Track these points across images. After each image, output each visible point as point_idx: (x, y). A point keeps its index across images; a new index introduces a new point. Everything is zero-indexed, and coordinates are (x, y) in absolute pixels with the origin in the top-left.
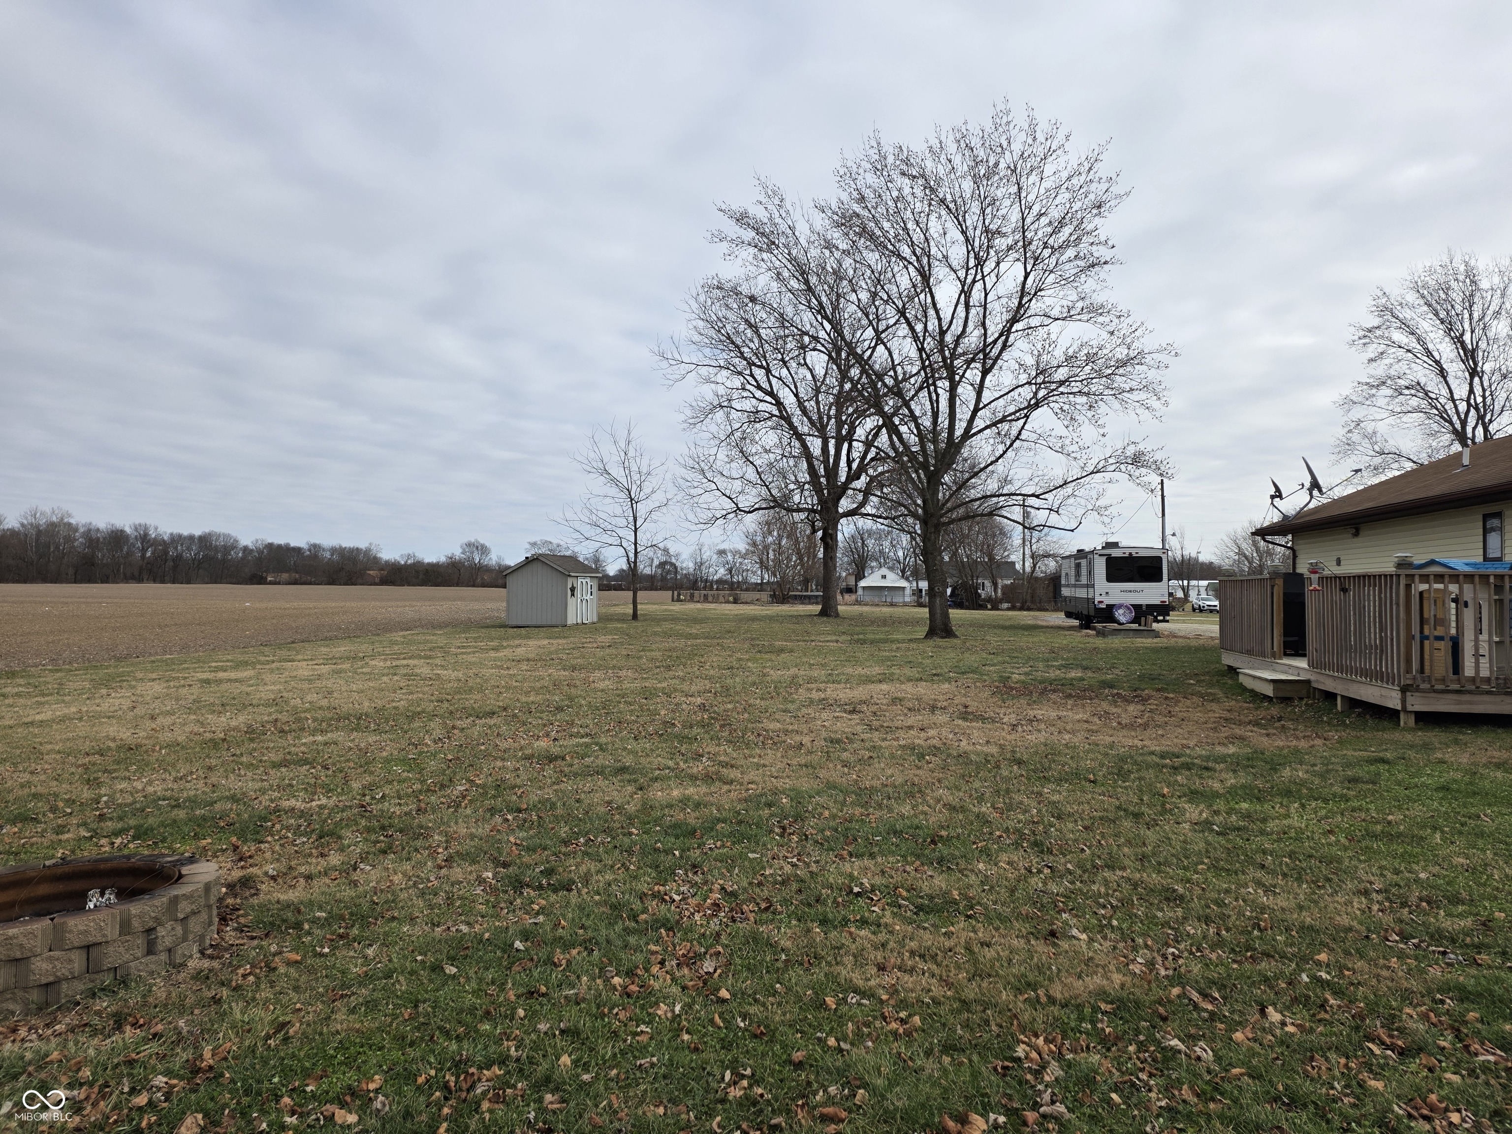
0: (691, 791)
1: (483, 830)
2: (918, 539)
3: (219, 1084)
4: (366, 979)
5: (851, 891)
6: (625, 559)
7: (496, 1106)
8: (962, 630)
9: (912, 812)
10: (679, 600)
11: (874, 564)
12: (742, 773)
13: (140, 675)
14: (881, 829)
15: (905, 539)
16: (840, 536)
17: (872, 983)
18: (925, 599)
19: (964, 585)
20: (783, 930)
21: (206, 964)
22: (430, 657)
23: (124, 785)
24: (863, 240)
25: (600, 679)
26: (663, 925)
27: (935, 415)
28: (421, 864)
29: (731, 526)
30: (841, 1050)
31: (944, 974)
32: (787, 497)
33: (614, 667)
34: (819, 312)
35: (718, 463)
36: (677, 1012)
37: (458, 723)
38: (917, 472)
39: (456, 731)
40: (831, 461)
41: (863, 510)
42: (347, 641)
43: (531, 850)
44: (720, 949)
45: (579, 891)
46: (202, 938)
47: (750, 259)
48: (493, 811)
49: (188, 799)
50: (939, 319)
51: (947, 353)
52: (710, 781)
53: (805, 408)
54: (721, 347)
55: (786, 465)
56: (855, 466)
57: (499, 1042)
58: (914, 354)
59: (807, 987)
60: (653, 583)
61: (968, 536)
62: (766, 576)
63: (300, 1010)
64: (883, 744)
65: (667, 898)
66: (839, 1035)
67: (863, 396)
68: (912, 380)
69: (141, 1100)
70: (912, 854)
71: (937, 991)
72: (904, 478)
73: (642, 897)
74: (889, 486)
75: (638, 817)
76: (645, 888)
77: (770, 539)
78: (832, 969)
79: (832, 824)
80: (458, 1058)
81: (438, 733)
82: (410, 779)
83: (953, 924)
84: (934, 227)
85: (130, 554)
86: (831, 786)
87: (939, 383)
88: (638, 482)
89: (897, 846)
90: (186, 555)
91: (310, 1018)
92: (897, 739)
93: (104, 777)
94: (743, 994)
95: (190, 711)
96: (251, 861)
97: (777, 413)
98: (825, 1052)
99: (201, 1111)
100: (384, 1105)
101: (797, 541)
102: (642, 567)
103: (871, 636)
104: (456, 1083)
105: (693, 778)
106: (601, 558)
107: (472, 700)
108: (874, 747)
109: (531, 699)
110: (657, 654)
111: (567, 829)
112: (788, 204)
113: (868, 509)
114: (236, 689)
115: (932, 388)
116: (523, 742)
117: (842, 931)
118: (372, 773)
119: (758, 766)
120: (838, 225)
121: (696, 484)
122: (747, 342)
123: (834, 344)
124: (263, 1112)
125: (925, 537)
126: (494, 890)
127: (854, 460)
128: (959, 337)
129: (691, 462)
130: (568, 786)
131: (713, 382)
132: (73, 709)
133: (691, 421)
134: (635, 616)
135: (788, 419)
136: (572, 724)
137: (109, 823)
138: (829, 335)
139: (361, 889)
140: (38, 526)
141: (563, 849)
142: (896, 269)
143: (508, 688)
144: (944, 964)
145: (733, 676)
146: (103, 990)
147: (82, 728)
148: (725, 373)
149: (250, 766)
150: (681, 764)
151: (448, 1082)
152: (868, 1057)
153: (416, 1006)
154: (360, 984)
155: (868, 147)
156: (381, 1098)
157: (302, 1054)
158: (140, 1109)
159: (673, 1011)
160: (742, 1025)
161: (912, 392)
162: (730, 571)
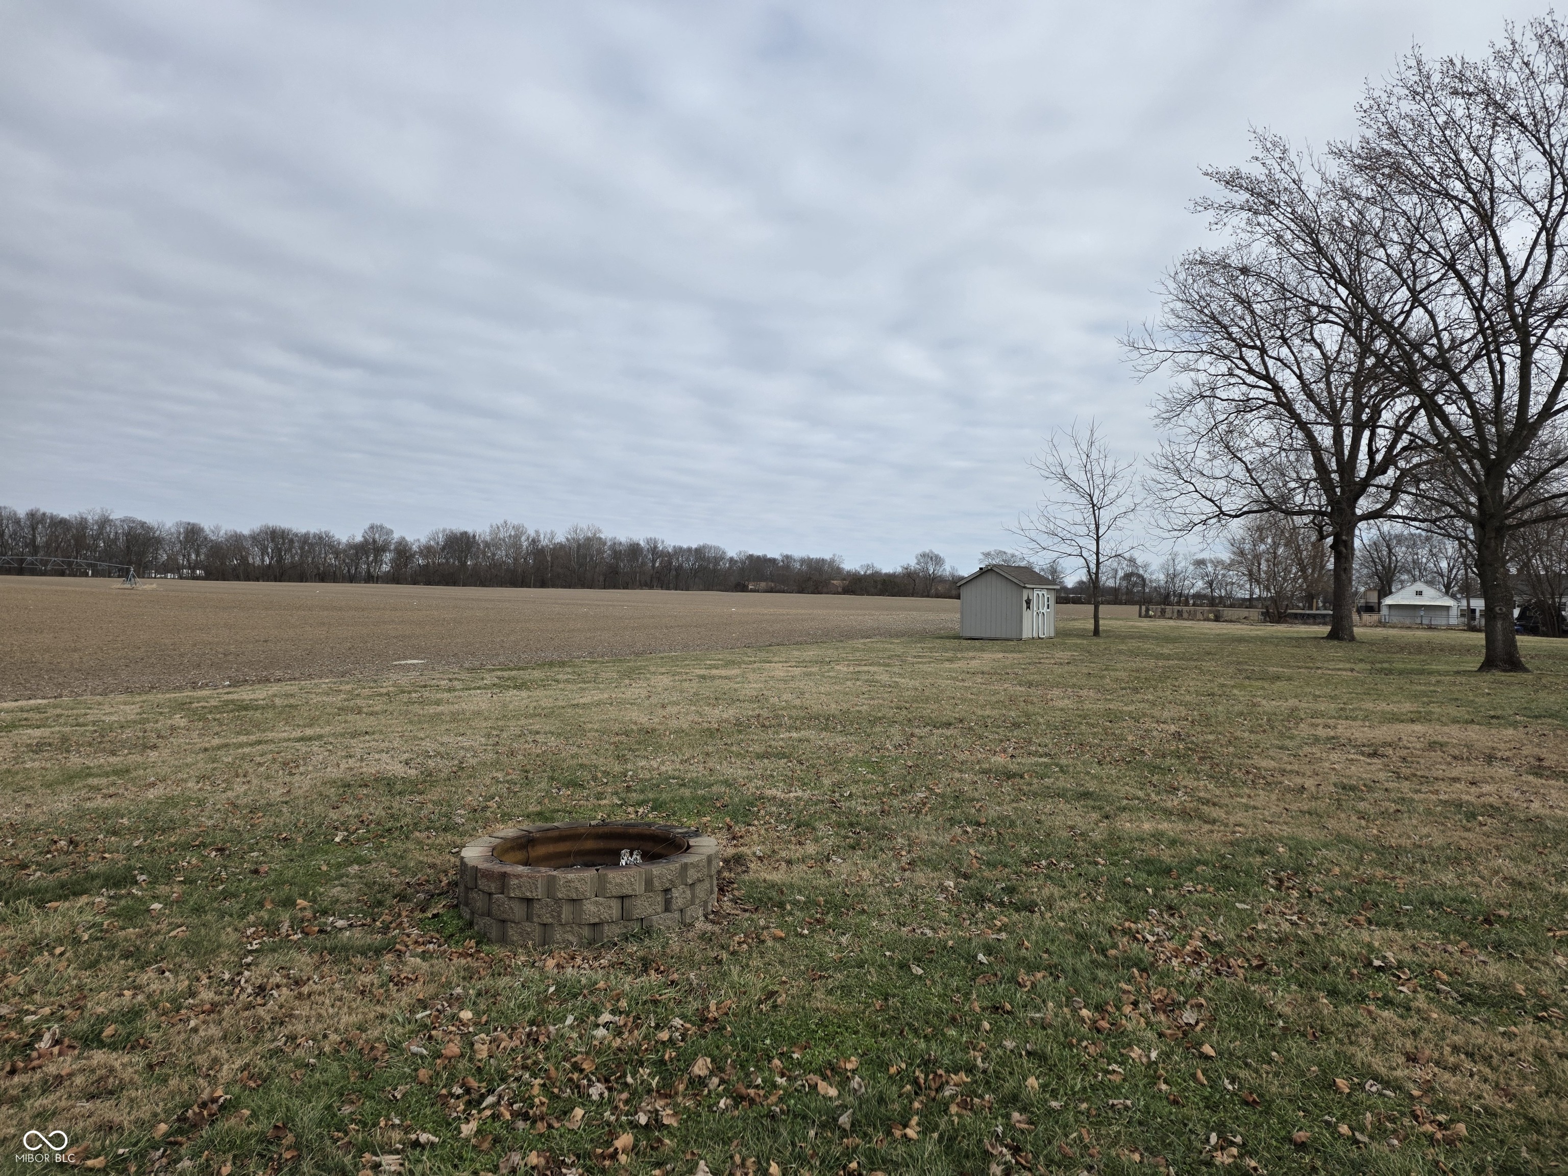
0: (1164, 826)
1: (944, 839)
2: (1470, 546)
3: (722, 1036)
4: (841, 965)
5: (1370, 964)
6: (1085, 570)
7: (964, 1112)
8: (1537, 662)
9: (1457, 882)
10: (1147, 616)
11: (1405, 577)
12: (1227, 813)
13: (653, 669)
14: (1413, 896)
15: (1451, 547)
16: (1357, 543)
17: (1399, 1073)
18: (1480, 621)
19: (1540, 605)
20: (1280, 993)
21: (709, 927)
22: (888, 665)
23: (643, 763)
24: (1394, 183)
25: (1058, 697)
26: (1136, 965)
27: (1499, 389)
28: (886, 864)
29: (1213, 533)
30: (1356, 1142)
31: (1502, 1081)
32: (1286, 498)
33: (1074, 686)
34: (1332, 277)
35: (1198, 461)
36: (1153, 1059)
37: (916, 731)
38: (1469, 462)
39: (914, 739)
40: (1346, 453)
41: (1390, 512)
42: (815, 646)
43: (991, 865)
44: (1203, 1001)
45: (1042, 914)
46: (706, 903)
47: (1243, 225)
48: (952, 821)
49: (692, 780)
50: (1506, 267)
51: (1517, 310)
52: (1188, 817)
53: (1311, 391)
54: (1204, 329)
55: (1284, 460)
56: (1379, 457)
57: (965, 1049)
58: (1467, 313)
59: (1312, 1062)
60: (1116, 597)
61: (1547, 542)
62: (1257, 591)
63: (785, 982)
64: (1415, 797)
65: (1139, 936)
66: (1354, 1124)
67: (1392, 372)
68: (1465, 348)
69: (664, 1035)
70: (1456, 932)
71: (1491, 1098)
72: (1450, 470)
73: (1111, 931)
74: (1428, 480)
75: (1105, 847)
76: (1114, 922)
77: (1263, 547)
78: (1344, 1048)
79: (1344, 883)
80: (926, 1057)
81: (898, 739)
82: (874, 781)
83: (1515, 1024)
84: (1501, 150)
85: (644, 564)
86: (1342, 839)
87: (1505, 349)
88: (1102, 487)
89: (1434, 920)
90: (686, 565)
91: (794, 991)
92: (1437, 792)
93: (629, 755)
94: (1231, 1054)
95: (691, 703)
96: (742, 841)
97: (1274, 400)
98: (1335, 1139)
99: (710, 1056)
100: (860, 1086)
101: (1298, 550)
102: (1104, 578)
103: (1400, 666)
104: (925, 1081)
105: (1168, 813)
106: (1059, 568)
107: (929, 710)
108: (1403, 799)
109: (987, 713)
110: (1123, 675)
111: (1027, 848)
112: (1293, 156)
113: (1398, 510)
114: (727, 685)
115: (1494, 356)
116: (979, 756)
117: (1357, 1008)
118: (840, 772)
119: (1247, 807)
120: (1360, 169)
121: (1169, 486)
122: (1237, 320)
123: (1353, 312)
124: (759, 1068)
125: (1480, 544)
126: (956, 900)
127: (1378, 450)
128: (1536, 288)
129: (1164, 461)
130: (1027, 805)
131: (1192, 370)
132: (606, 696)
133: (1164, 416)
134: (1096, 632)
135: (1288, 406)
136: (1030, 742)
137: (634, 795)
138: (1345, 302)
139: (834, 880)
140: (578, 540)
141: (1025, 869)
142: (1443, 212)
143: (964, 700)
144: (1503, 1068)
145: (1214, 704)
146: (633, 936)
147: (613, 712)
148: (1208, 358)
149: (738, 755)
150: (1153, 795)
151: (918, 1078)
152: (1392, 1157)
153: (886, 999)
154: (836, 968)
155: (1403, 68)
156: (857, 1079)
157: (789, 1023)
158: (663, 1043)
159: (1149, 1057)
160: (1230, 1087)
161: (1465, 363)
162: (1210, 584)
